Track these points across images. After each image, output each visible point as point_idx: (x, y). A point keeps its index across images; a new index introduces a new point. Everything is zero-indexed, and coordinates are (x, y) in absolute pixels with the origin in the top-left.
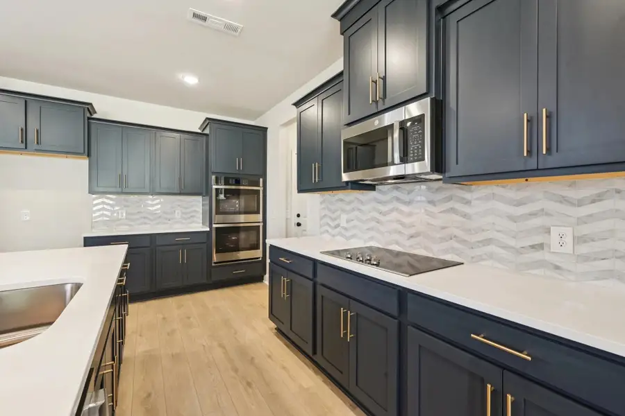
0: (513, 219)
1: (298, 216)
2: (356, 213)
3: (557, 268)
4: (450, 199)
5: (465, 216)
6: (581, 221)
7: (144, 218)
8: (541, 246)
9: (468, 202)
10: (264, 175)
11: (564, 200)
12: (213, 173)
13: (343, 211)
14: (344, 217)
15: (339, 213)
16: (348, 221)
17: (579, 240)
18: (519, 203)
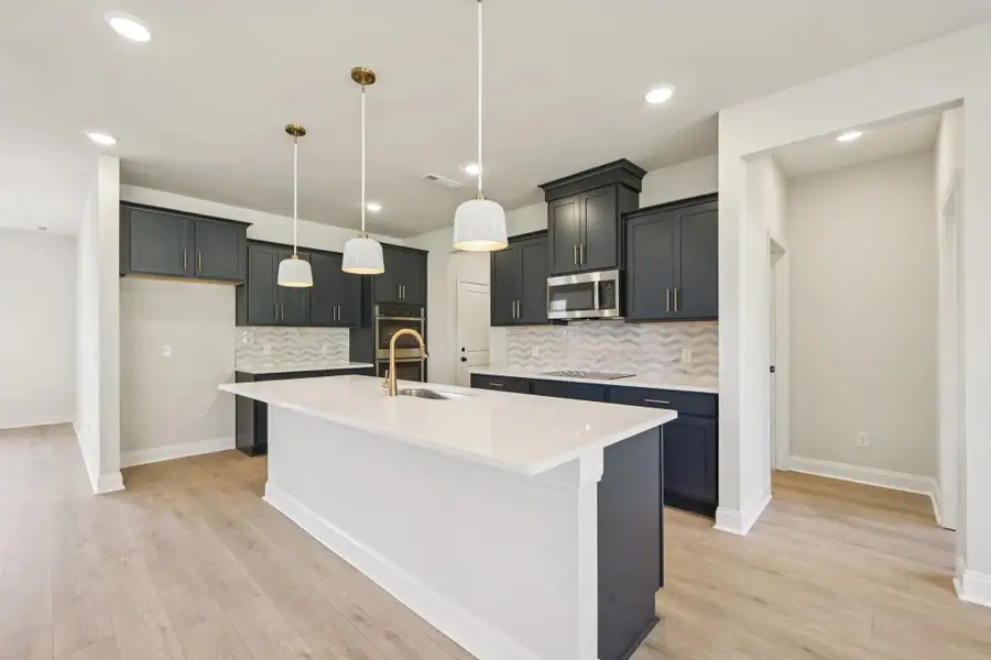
0: (664, 345)
1: (463, 350)
2: (550, 344)
3: (685, 372)
4: (626, 333)
5: (636, 343)
6: (695, 345)
7: (290, 354)
8: (677, 361)
9: (637, 335)
10: (425, 305)
11: (688, 334)
12: (376, 303)
13: (536, 343)
14: (537, 348)
15: (529, 344)
16: (540, 352)
17: (694, 355)
18: (667, 335)
